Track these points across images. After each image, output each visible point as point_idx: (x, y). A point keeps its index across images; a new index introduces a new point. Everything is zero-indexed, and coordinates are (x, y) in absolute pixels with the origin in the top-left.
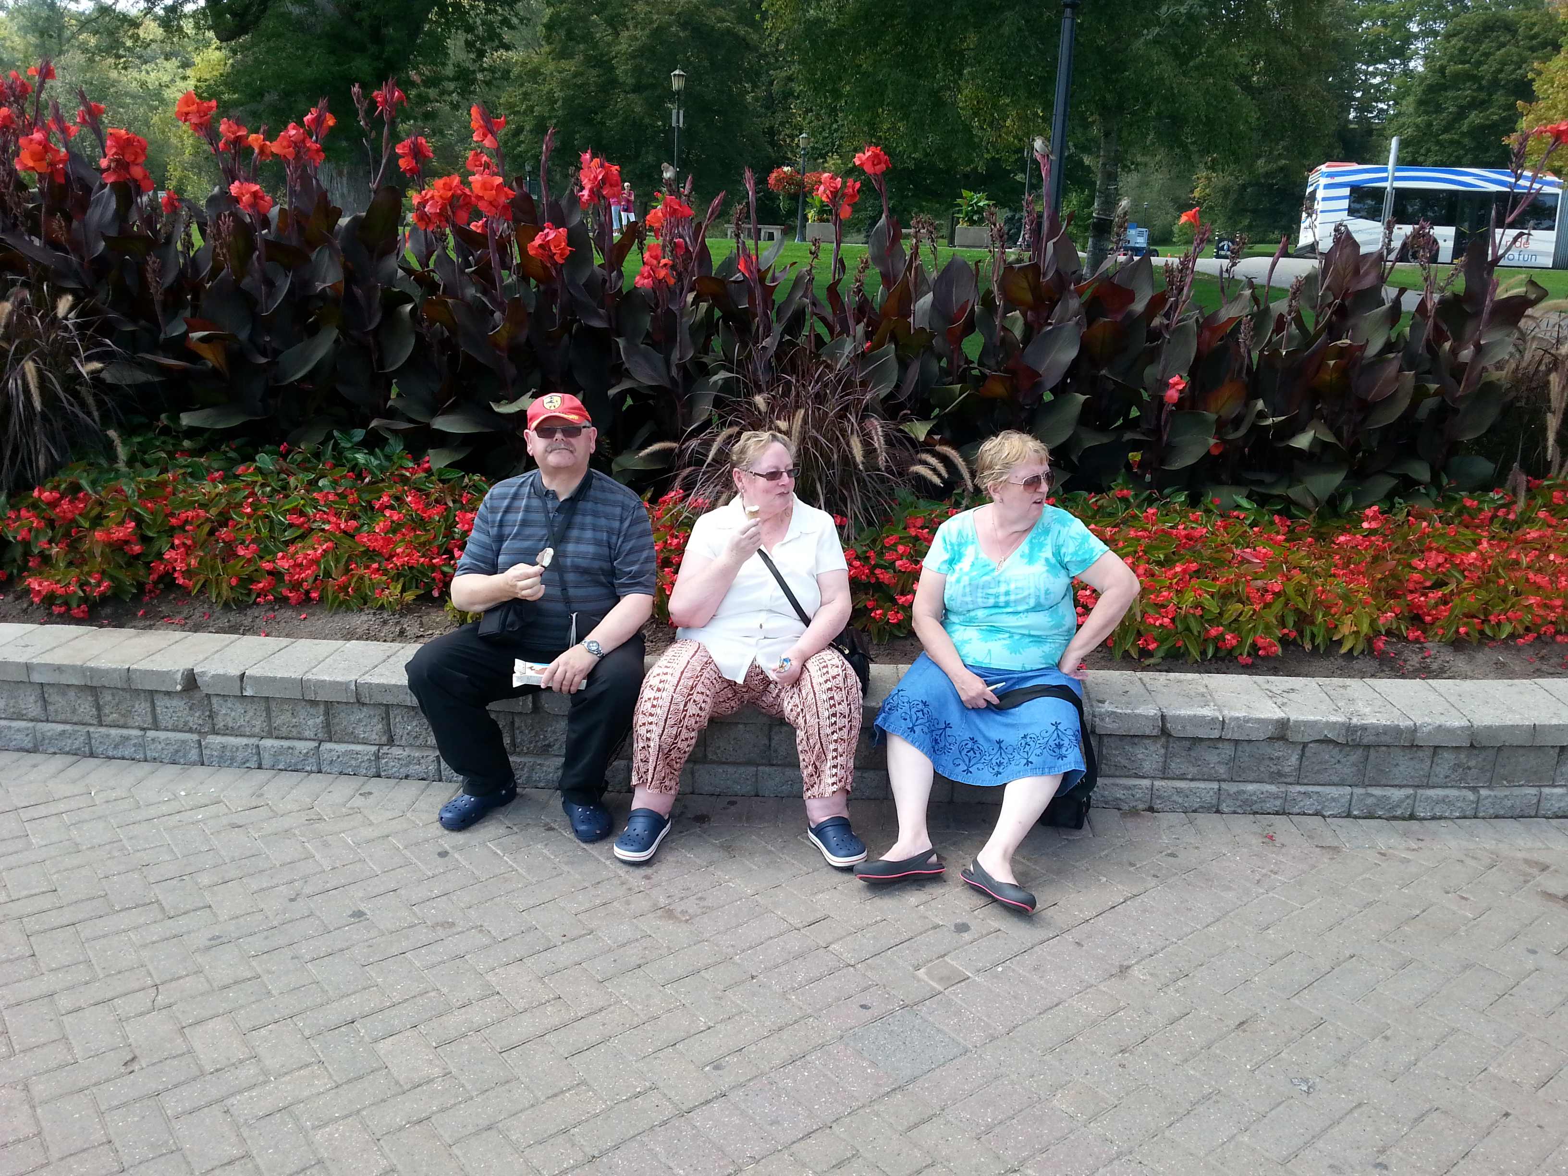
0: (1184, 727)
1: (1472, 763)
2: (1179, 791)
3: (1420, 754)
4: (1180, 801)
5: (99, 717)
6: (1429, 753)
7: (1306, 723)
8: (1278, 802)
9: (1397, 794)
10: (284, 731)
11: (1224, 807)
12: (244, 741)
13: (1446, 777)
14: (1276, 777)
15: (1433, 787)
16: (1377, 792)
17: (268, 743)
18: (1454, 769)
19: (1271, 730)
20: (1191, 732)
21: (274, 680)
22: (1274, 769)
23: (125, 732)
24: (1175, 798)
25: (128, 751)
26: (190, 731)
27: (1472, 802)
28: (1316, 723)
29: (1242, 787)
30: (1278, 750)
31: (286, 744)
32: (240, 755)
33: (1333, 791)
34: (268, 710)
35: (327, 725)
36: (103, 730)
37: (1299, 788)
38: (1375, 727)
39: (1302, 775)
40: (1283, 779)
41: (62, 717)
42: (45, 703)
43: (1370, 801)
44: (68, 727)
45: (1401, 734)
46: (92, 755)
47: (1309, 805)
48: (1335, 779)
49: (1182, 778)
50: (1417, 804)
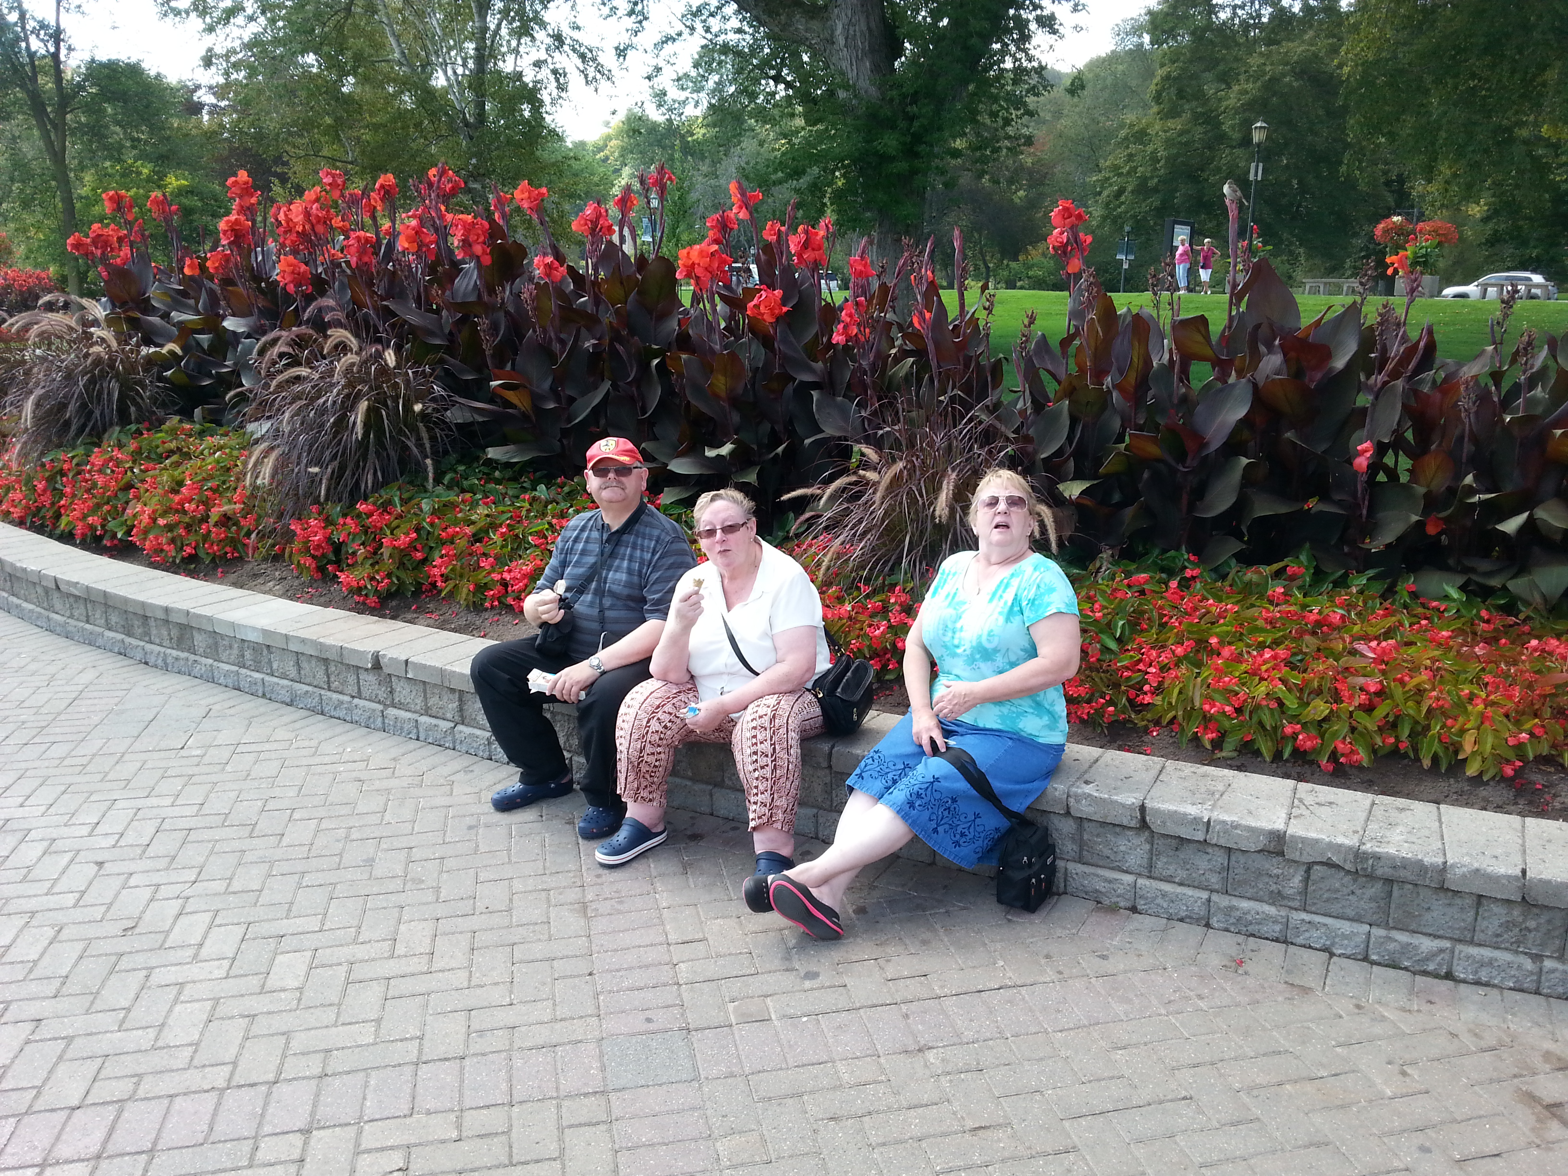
0: (1164, 822)
1: (1532, 924)
2: (1164, 895)
3: (1458, 901)
4: (1165, 905)
5: (329, 683)
6: (1468, 901)
7: (1304, 840)
8: (1278, 928)
9: (1427, 945)
10: (433, 711)
11: (1214, 922)
12: (409, 715)
13: (1498, 936)
14: (1277, 898)
15: (1480, 945)
16: (1403, 937)
17: (424, 719)
18: (1508, 926)
19: (1263, 841)
20: (1173, 829)
21: (424, 667)
22: (1274, 887)
23: (341, 697)
24: (1159, 901)
25: (342, 713)
26: (379, 702)
27: (1532, 973)
28: (1317, 841)
29: (1235, 902)
30: (1274, 866)
31: (434, 721)
32: (406, 727)
33: (1346, 927)
34: (425, 691)
35: (461, 710)
36: (329, 693)
37: (1304, 916)
38: (1391, 858)
39: (1309, 902)
40: (1285, 902)
41: (308, 680)
42: (299, 669)
43: (1391, 946)
44: (310, 688)
45: (1426, 873)
46: (322, 713)
47: (1317, 937)
48: (1350, 913)
49: (1169, 880)
50: (1455, 962)
